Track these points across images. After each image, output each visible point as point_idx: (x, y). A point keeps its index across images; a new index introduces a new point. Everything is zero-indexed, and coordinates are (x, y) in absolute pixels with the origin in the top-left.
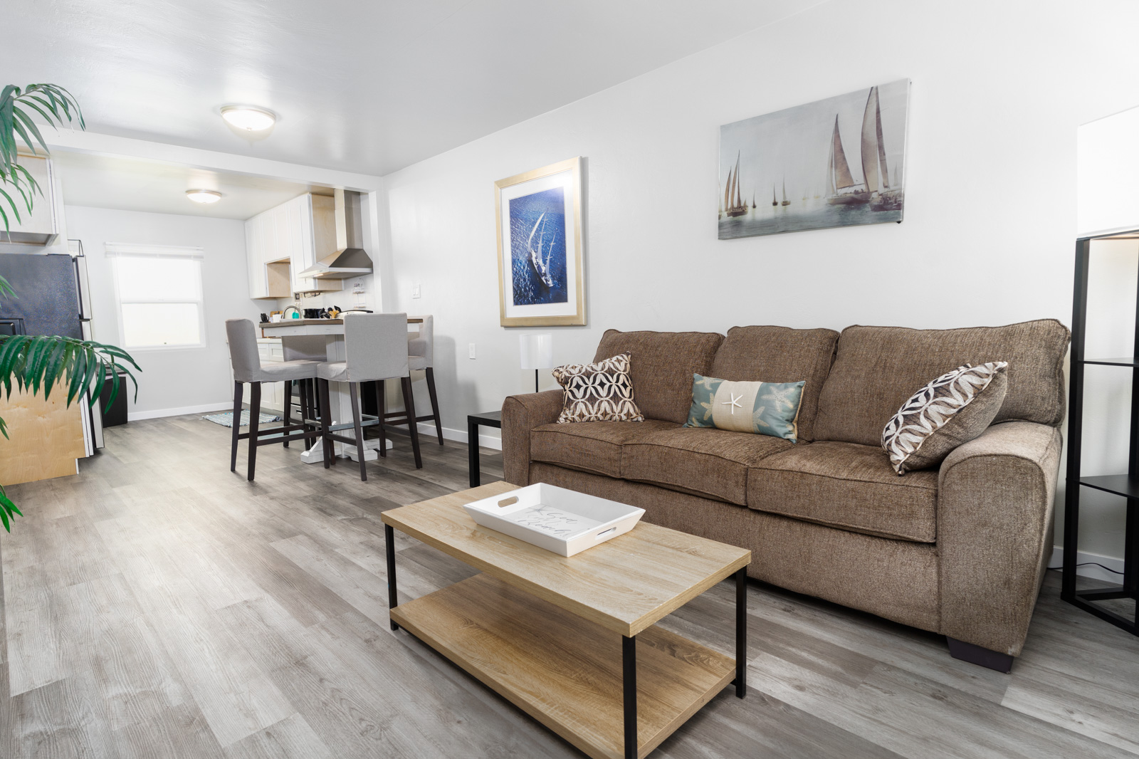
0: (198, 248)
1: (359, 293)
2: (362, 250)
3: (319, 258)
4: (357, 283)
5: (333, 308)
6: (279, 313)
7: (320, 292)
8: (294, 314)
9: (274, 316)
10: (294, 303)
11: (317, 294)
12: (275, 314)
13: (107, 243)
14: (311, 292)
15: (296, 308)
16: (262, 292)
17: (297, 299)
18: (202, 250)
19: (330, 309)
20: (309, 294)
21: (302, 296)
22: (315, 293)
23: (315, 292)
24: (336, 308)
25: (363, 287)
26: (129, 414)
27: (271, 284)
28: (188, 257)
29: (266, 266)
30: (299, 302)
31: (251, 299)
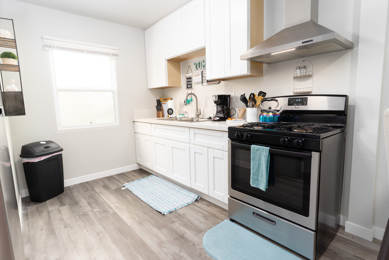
0: (114, 48)
1: (304, 76)
2: (318, 24)
9: (166, 101)
10: (185, 91)
13: (44, 37)
17: (188, 88)
19: (253, 95)
21: (195, 86)
24: (261, 93)
25: (309, 69)
26: (64, 181)
27: (170, 75)
28: (108, 54)
29: (166, 61)
30: (192, 91)
31: (148, 89)
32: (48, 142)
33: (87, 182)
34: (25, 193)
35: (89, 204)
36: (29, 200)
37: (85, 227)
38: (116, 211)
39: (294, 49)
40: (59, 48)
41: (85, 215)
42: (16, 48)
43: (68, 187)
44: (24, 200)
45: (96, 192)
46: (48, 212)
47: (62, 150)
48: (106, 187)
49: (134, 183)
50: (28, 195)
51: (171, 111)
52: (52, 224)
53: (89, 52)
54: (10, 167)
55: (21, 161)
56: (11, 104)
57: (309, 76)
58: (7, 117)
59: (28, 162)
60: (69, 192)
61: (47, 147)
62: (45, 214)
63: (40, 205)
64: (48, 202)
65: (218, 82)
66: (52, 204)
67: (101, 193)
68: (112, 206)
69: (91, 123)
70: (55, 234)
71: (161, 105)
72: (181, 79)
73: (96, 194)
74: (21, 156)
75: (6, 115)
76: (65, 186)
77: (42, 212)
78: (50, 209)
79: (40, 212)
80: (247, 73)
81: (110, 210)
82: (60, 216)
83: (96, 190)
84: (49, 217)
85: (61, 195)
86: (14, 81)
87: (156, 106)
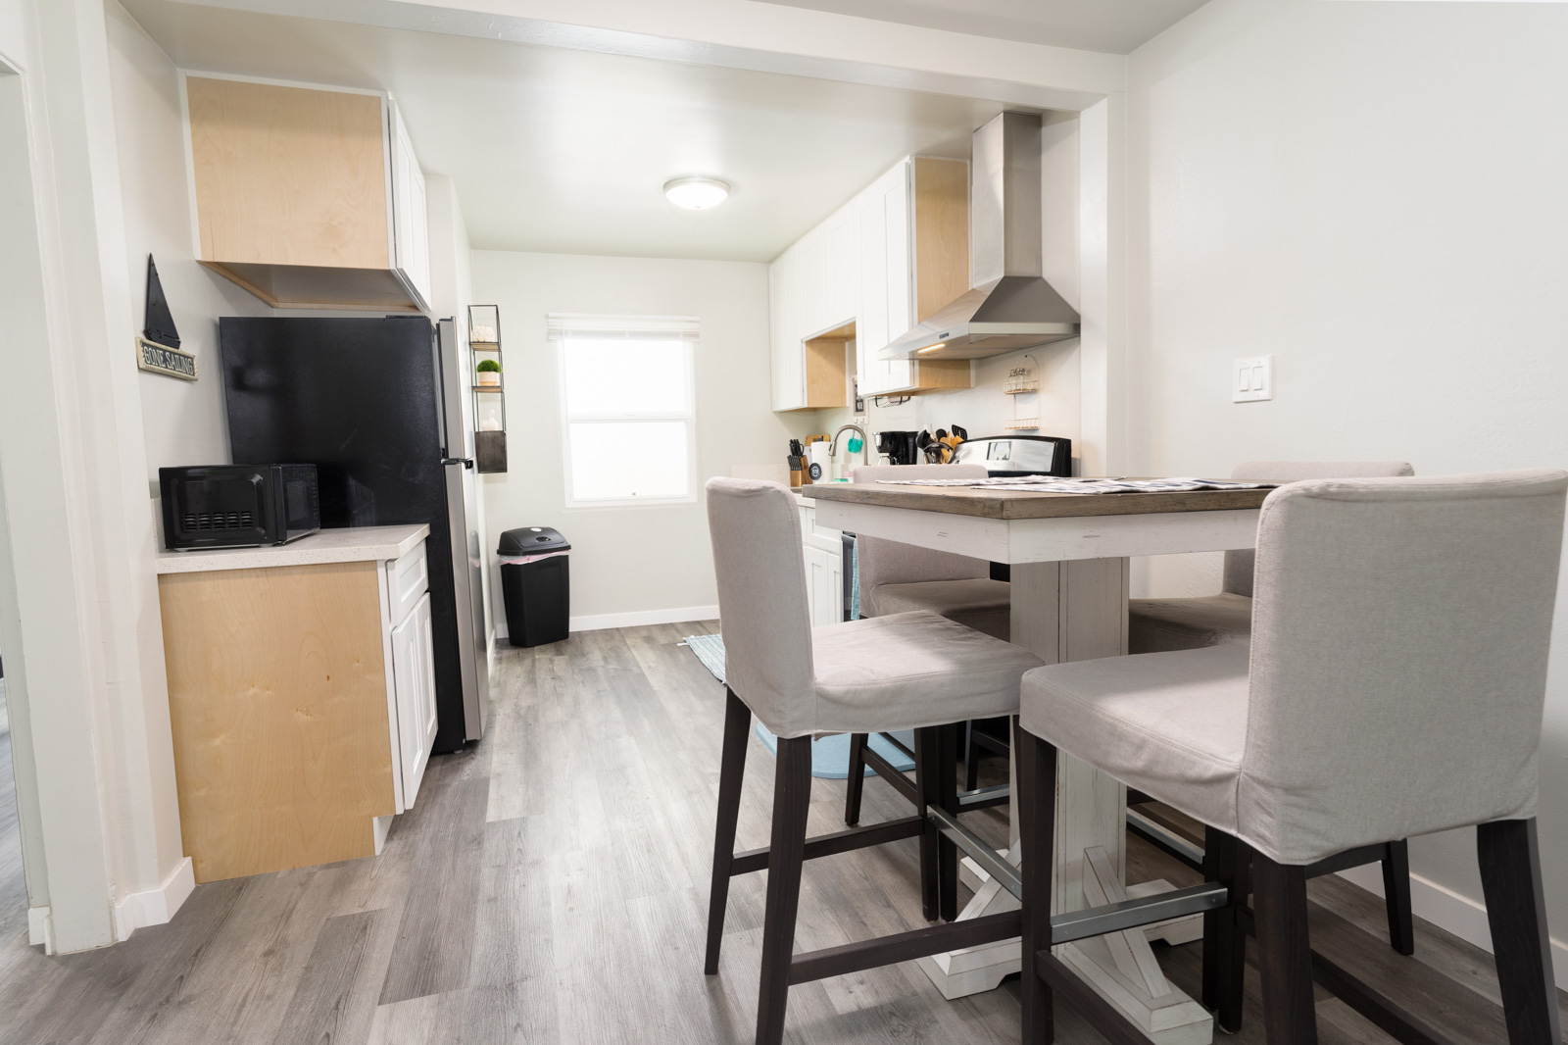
0: (691, 318)
1: (1025, 392)
2: (1040, 278)
3: (926, 312)
4: (1021, 366)
5: (948, 430)
6: (822, 440)
7: (911, 393)
8: (851, 441)
9: (813, 444)
10: (852, 418)
11: (905, 398)
12: (815, 440)
13: (550, 315)
14: (890, 395)
15: (855, 428)
16: (794, 396)
17: (857, 410)
18: (698, 322)
19: (941, 433)
20: (886, 400)
21: (870, 405)
22: (902, 396)
23: (900, 394)
24: (956, 430)
25: (1033, 377)
27: (812, 380)
28: (674, 335)
29: (804, 345)
30: (866, 417)
31: (775, 412)
32: (545, 530)
33: (618, 629)
34: (502, 631)
35: (605, 658)
36: (507, 642)
37: (583, 683)
38: (646, 673)
39: (943, 345)
40: (577, 333)
41: (591, 670)
42: (499, 350)
43: (579, 633)
44: (498, 643)
45: (626, 644)
46: (534, 661)
47: (568, 548)
48: (649, 640)
49: (709, 639)
50: (507, 636)
51: (817, 471)
52: (534, 673)
53: (635, 335)
54: (480, 569)
55: (500, 561)
56: (488, 451)
57: (1034, 391)
58: (481, 475)
59: (509, 564)
60: (577, 640)
61: (542, 539)
62: (528, 662)
63: (522, 652)
64: (536, 648)
65: (899, 399)
66: (543, 652)
67: (634, 646)
68: (641, 665)
69: (634, 494)
70: (535, 683)
71: (801, 455)
72: (845, 387)
73: (625, 648)
74: (500, 552)
75: (479, 472)
76: (570, 630)
77: (523, 659)
78: (537, 657)
79: (520, 659)
80: (908, 385)
81: (636, 670)
82: (550, 666)
83: (628, 641)
84: (533, 665)
85: (563, 642)
86: (493, 411)
87: (789, 457)
